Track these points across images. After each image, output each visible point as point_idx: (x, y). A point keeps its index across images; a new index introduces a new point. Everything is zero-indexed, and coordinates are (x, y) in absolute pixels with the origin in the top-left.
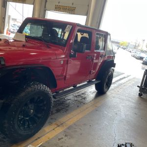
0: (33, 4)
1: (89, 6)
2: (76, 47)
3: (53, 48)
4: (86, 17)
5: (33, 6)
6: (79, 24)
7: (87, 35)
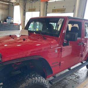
0: (40, 11)
1: (75, 6)
2: (68, 36)
3: (48, 39)
4: (73, 13)
5: (39, 12)
6: (70, 17)
7: (77, 25)
